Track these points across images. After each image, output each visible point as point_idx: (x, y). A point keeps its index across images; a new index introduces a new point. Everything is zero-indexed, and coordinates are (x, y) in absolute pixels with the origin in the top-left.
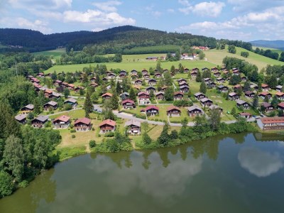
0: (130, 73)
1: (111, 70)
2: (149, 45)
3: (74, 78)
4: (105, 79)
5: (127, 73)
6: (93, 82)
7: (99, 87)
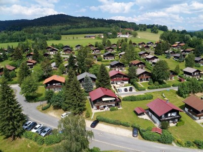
0: (75, 49)
1: (53, 45)
2: (83, 27)
3: (4, 55)
4: (46, 55)
5: (72, 48)
6: (30, 59)
7: (38, 66)
